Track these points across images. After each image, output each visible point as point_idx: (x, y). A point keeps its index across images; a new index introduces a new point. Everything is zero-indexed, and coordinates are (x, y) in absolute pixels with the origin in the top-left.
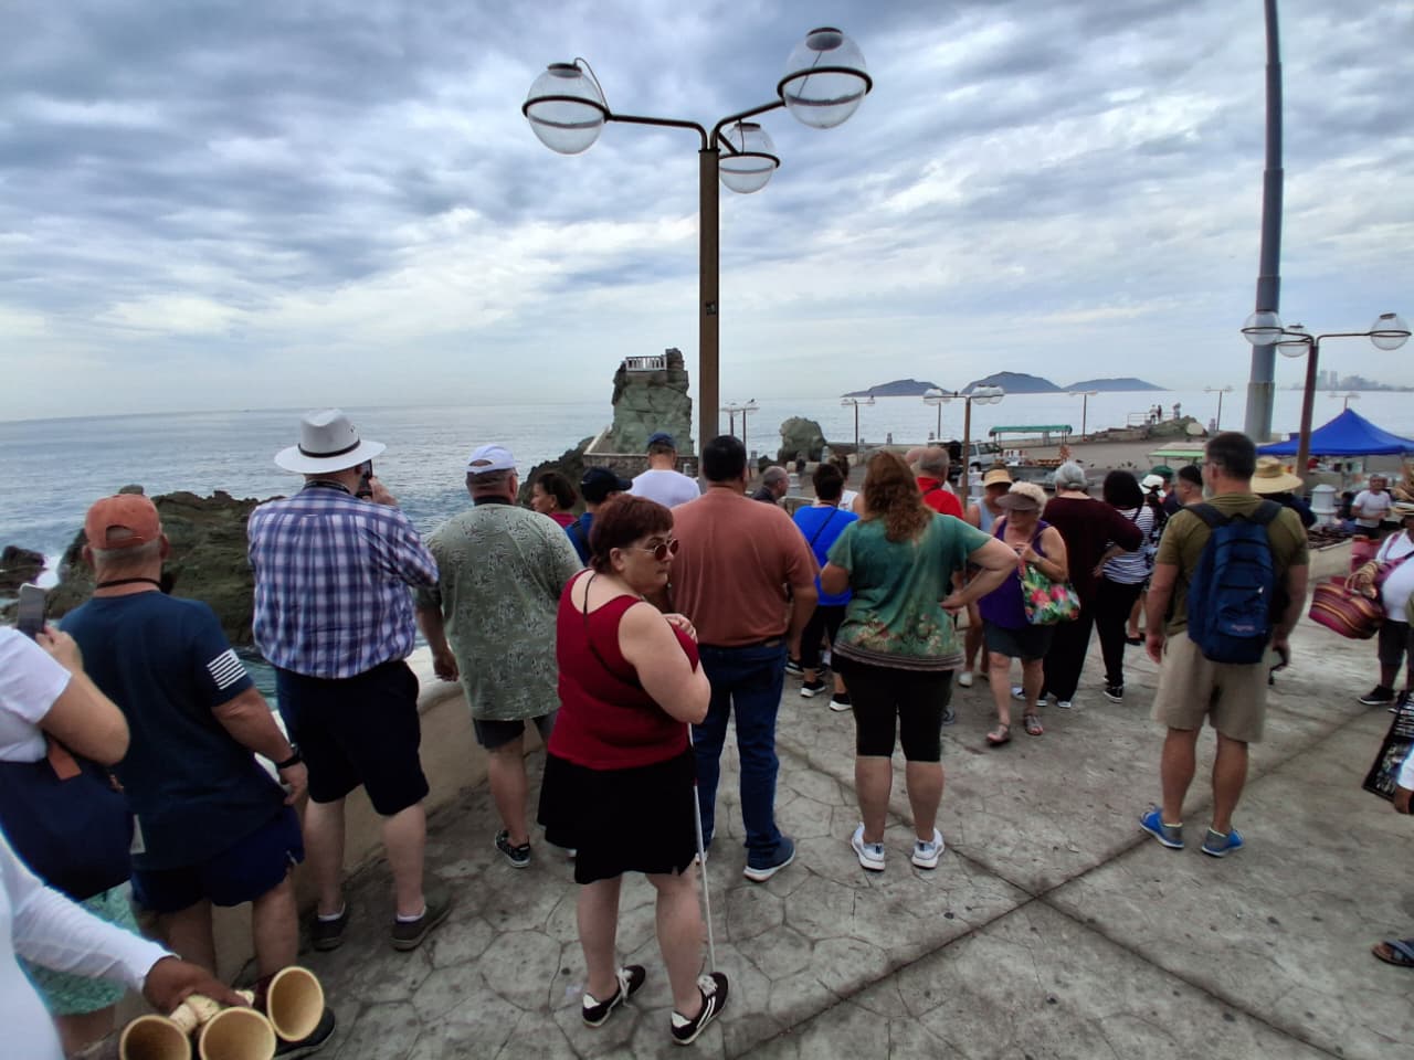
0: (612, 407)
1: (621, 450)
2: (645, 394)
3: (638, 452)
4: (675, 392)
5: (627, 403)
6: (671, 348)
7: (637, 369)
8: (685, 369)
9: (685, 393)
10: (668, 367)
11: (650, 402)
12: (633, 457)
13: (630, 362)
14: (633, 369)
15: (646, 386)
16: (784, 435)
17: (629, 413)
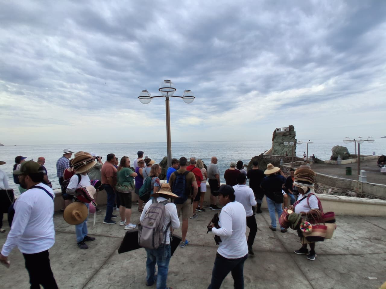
0: (272, 142)
1: (274, 154)
2: (282, 138)
3: (278, 155)
4: (291, 138)
5: (276, 141)
6: (291, 125)
7: (279, 131)
8: (295, 131)
9: (295, 138)
10: (289, 130)
11: (283, 140)
12: (276, 156)
13: (277, 130)
14: (278, 131)
15: (282, 136)
16: (333, 151)
17: (276, 144)
